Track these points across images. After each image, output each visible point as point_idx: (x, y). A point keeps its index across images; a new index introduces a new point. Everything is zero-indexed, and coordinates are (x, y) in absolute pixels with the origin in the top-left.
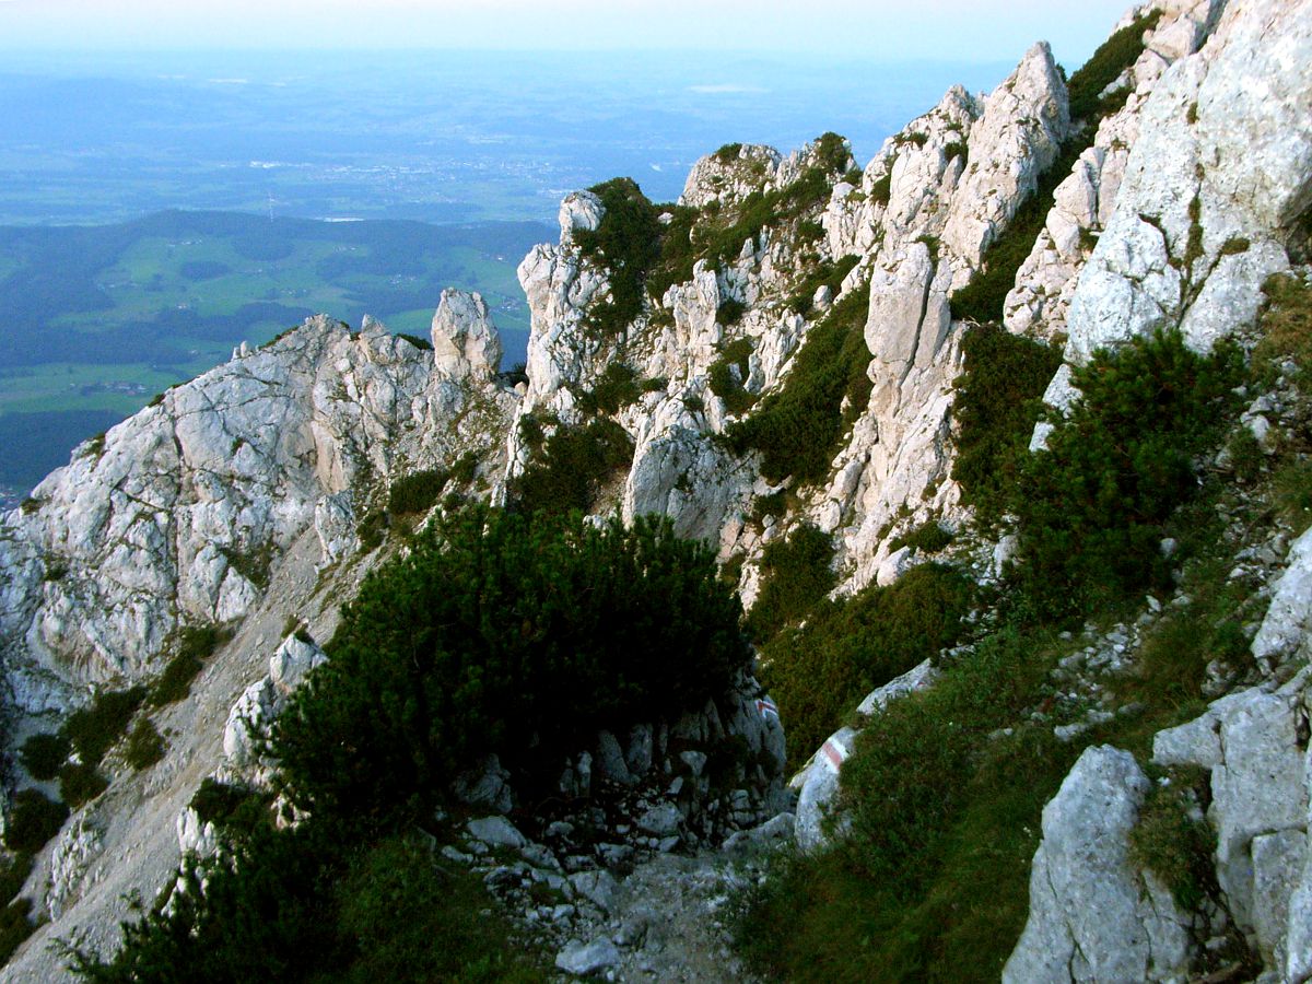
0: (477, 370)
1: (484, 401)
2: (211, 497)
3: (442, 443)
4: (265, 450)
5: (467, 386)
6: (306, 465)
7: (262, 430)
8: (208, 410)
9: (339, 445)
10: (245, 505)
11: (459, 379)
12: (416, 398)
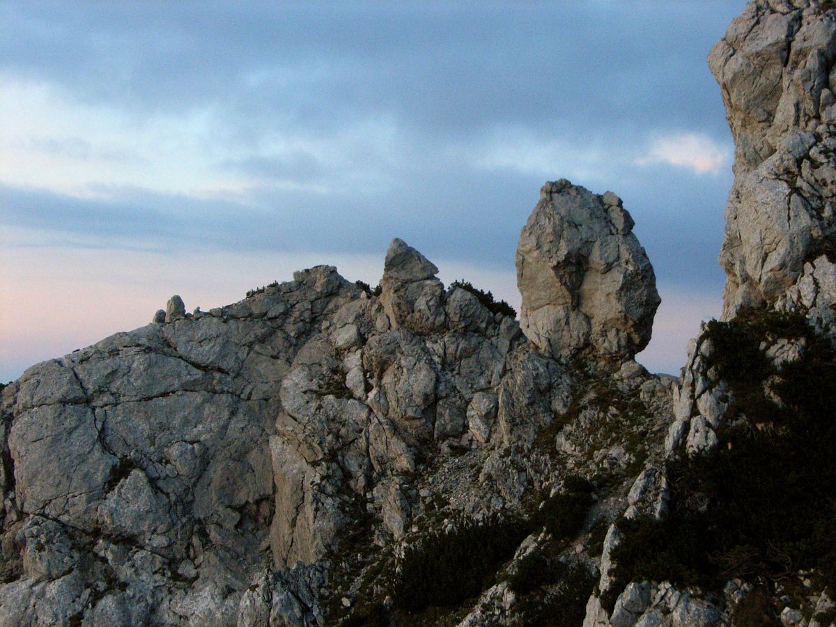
0: (604, 333)
1: (615, 392)
2: (42, 567)
3: (521, 470)
4: (173, 488)
5: (581, 366)
6: (250, 526)
7: (174, 451)
8: (76, 402)
9: (315, 476)
10: (109, 589)
11: (566, 353)
12: (477, 396)
